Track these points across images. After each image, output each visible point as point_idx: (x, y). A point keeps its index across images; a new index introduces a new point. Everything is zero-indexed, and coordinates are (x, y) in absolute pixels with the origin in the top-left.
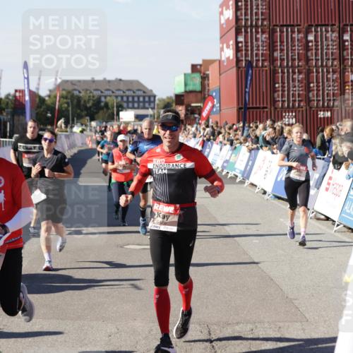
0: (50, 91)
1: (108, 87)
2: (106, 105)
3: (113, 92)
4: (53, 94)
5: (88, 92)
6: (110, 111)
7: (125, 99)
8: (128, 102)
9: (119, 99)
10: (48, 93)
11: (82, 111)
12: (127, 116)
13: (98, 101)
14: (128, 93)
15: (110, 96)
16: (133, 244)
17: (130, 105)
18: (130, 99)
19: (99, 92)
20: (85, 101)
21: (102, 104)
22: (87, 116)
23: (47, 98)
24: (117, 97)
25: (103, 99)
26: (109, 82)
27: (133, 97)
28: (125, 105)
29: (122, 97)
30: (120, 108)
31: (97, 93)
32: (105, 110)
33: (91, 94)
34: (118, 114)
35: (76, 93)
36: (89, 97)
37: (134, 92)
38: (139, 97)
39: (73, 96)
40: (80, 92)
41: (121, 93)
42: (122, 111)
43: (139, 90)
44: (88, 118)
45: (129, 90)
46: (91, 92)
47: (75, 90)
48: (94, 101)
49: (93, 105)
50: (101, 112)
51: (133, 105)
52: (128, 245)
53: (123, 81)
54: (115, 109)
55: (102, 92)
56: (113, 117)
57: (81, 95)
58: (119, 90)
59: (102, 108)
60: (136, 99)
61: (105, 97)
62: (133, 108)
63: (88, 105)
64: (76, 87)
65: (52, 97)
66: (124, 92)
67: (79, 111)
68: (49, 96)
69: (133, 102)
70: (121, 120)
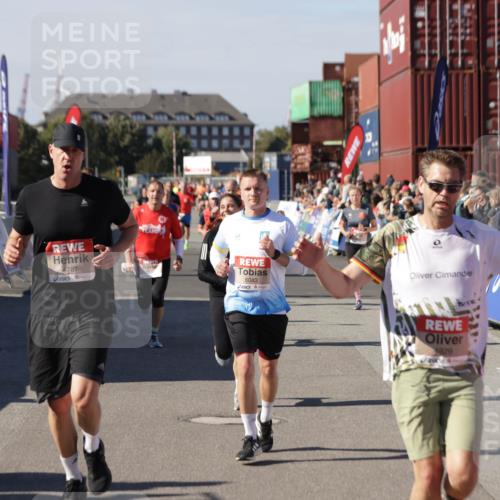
0: (46, 115)
1: (160, 108)
2: (158, 143)
3: (170, 118)
4: (53, 121)
5: (122, 117)
6: (165, 155)
7: (194, 131)
8: (199, 137)
9: (183, 131)
10: (42, 118)
11: (109, 154)
12: (198, 164)
13: (142, 135)
14: (199, 120)
15: (166, 126)
16: (210, 415)
17: (204, 143)
18: (204, 131)
19: (144, 118)
20: (115, 136)
21: (150, 141)
22: (119, 163)
23: (40, 129)
24: (177, 127)
25: (150, 131)
26: (163, 97)
27: (210, 128)
28: (194, 143)
29: (188, 128)
30: (185, 149)
31: (138, 120)
32: (154, 151)
33: (128, 122)
34: (180, 162)
35: (98, 119)
36: (124, 127)
37: (211, 118)
38: (220, 128)
39: (91, 125)
40: (105, 118)
41: (186, 120)
42: (187, 154)
43: (221, 114)
44: (121, 168)
45: (201, 114)
46: (127, 118)
47: (95, 112)
48: (133, 135)
49: (132, 142)
50: (147, 157)
51: (210, 144)
52: (199, 416)
53: (190, 95)
54: (174, 150)
55: (148, 118)
56: (170, 166)
57: (108, 123)
58: (181, 114)
59: (149, 149)
60: (215, 132)
61: (156, 128)
62: (210, 149)
63: (122, 144)
64: (97, 107)
65: (50, 126)
66: (191, 118)
67: (102, 155)
68: (45, 125)
69: (210, 137)
70: (186, 173)
